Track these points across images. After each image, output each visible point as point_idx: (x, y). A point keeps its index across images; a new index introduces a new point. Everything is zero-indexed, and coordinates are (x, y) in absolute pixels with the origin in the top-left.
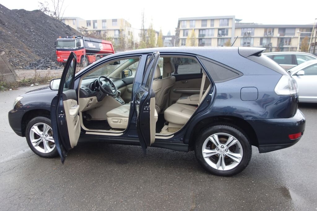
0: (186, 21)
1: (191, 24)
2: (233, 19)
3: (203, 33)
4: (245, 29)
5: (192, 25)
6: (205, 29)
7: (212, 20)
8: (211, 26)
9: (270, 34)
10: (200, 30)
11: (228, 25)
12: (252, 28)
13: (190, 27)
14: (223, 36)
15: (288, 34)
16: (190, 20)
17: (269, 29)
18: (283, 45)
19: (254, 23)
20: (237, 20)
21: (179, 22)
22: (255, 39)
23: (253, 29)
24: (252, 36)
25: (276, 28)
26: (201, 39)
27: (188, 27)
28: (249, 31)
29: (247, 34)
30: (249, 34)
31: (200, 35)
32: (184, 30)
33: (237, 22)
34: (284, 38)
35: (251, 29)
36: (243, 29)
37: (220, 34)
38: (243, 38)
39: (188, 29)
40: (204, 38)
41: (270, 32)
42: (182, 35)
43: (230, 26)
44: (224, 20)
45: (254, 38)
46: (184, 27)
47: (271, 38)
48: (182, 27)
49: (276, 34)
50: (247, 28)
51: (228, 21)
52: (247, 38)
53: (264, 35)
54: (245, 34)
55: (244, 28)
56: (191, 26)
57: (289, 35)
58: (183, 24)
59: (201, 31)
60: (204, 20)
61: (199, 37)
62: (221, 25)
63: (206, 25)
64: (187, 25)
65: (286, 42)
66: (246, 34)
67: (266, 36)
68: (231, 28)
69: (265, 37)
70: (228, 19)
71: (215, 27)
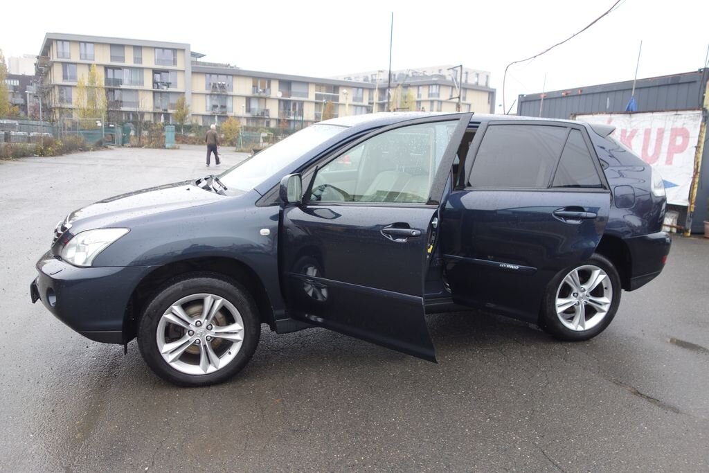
0: (68, 43)
1: (83, 52)
2: (186, 51)
3: (116, 77)
4: (213, 76)
5: (86, 55)
6: (119, 68)
7: (138, 48)
8: (135, 62)
9: (264, 91)
10: (107, 68)
11: (175, 62)
12: (227, 75)
13: (81, 59)
14: (165, 87)
15: (297, 94)
16: (80, 42)
17: (261, 80)
18: (289, 114)
19: (231, 65)
20: (194, 55)
21: (49, 43)
22: (234, 98)
23: (230, 77)
24: (229, 93)
25: (275, 79)
26: (112, 90)
27: (75, 58)
28: (222, 80)
29: (217, 86)
30: (222, 87)
31: (107, 81)
32: (65, 64)
33: (194, 59)
34: (290, 101)
35: (225, 77)
36: (208, 75)
37: (157, 83)
38: (211, 95)
39: (75, 64)
40: (117, 89)
41: (262, 86)
42: (61, 78)
43: (180, 66)
44: (166, 51)
45: (232, 96)
46: (63, 57)
47: (265, 99)
48: (58, 57)
49: (276, 91)
50: (218, 74)
51: (175, 55)
52: (219, 94)
53: (254, 92)
54: (214, 87)
55: (211, 74)
56: (83, 57)
57: (298, 96)
58: (60, 50)
59: (110, 71)
60: (117, 47)
61: (106, 85)
62: (158, 61)
63: (123, 59)
64: (74, 55)
65: (294, 109)
66: (216, 88)
67: (257, 95)
68: (184, 71)
69: (255, 97)
70: (175, 50)
71: (144, 65)
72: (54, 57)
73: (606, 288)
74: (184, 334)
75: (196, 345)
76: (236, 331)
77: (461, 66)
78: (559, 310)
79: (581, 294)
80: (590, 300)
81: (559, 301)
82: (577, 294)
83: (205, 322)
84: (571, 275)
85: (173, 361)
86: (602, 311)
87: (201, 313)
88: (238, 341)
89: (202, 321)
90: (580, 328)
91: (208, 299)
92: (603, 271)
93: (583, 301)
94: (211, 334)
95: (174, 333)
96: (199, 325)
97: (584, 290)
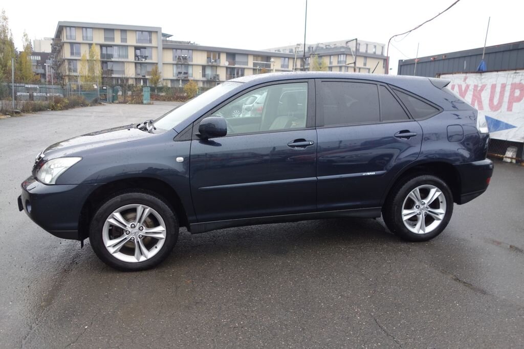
0: (74, 28)
1: (85, 35)
2: (158, 33)
3: (109, 53)
4: (178, 50)
5: (87, 37)
6: (111, 46)
7: (124, 31)
8: (122, 42)
9: (216, 61)
10: (102, 46)
11: (150, 41)
12: (188, 50)
13: (83, 40)
14: (144, 60)
15: (240, 63)
16: (83, 28)
17: (213, 53)
18: (234, 77)
19: (192, 42)
20: (164, 35)
21: (61, 29)
23: (190, 51)
24: (190, 63)
25: (223, 52)
26: (106, 62)
27: (79, 39)
28: (184, 54)
29: (181, 58)
30: (185, 58)
31: (102, 55)
32: (72, 44)
33: (164, 38)
34: (235, 68)
35: (187, 51)
36: (174, 50)
37: (138, 56)
38: (176, 64)
39: (80, 43)
40: (109, 61)
41: (214, 57)
42: (69, 54)
43: (154, 44)
44: (144, 33)
45: (192, 65)
46: (71, 39)
47: (216, 67)
48: (67, 39)
49: (224, 61)
50: (181, 49)
51: (150, 36)
52: (183, 63)
53: (208, 62)
54: (179, 58)
55: (176, 49)
56: (85, 39)
57: (240, 65)
58: (68, 34)
59: (104, 49)
60: (109, 30)
61: (101, 58)
62: (139, 41)
63: (113, 39)
64: (78, 37)
65: (238, 74)
66: (180, 59)
67: (210, 64)
68: (157, 47)
69: (209, 66)
70: (150, 32)
71: (129, 43)
72: (64, 39)
73: (441, 202)
74: (123, 233)
75: (131, 241)
76: (160, 231)
77: (356, 39)
78: (405, 218)
79: (422, 207)
80: (429, 211)
81: (405, 212)
82: (419, 206)
83: (138, 225)
84: (414, 192)
85: (115, 252)
86: (438, 219)
87: (135, 218)
88: (162, 238)
89: (135, 224)
90: (421, 232)
91: (140, 208)
92: (439, 190)
93: (423, 212)
94: (142, 233)
95: (116, 232)
96: (133, 227)
97: (424, 204)
